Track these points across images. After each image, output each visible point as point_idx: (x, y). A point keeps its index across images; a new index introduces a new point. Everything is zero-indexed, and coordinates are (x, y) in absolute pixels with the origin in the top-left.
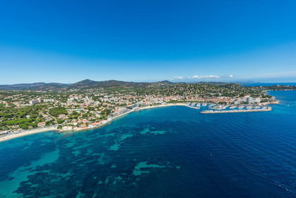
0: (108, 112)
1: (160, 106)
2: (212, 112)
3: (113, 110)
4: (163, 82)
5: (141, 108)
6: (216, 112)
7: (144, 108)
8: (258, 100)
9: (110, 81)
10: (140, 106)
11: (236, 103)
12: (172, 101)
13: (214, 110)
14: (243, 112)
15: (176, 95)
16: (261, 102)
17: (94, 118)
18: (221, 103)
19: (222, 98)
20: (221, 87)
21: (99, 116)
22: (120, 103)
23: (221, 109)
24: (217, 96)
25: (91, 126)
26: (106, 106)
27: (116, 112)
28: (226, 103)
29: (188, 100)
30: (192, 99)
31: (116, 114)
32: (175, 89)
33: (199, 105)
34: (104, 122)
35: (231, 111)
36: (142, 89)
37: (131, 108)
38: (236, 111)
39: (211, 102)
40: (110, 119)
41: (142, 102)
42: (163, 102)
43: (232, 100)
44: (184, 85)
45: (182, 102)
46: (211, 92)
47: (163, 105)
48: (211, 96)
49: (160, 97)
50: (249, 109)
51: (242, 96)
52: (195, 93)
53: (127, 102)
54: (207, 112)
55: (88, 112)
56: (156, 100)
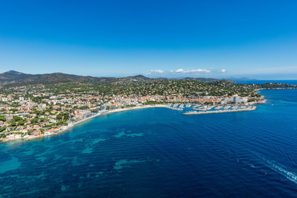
0: (66, 117)
1: (135, 108)
2: (195, 113)
3: (72, 114)
4: (135, 77)
5: (110, 111)
6: (201, 112)
7: (113, 111)
8: (245, 99)
9: (54, 75)
10: (108, 108)
11: (223, 102)
12: (149, 102)
13: (198, 111)
14: (228, 112)
15: (154, 94)
16: (249, 101)
17: (48, 124)
18: (207, 103)
19: (209, 97)
20: (210, 84)
21: (55, 122)
22: (79, 106)
23: (206, 109)
24: (204, 95)
25: (48, 133)
26: (60, 109)
27: (77, 116)
28: (212, 104)
29: (169, 100)
30: (175, 99)
31: (78, 119)
32: (153, 87)
33: (182, 106)
34: (64, 128)
35: (216, 112)
36: (106, 87)
37: (95, 111)
38: (221, 111)
39: (196, 102)
40: (71, 125)
41: (109, 104)
42: (138, 104)
43: (219, 100)
44: (165, 81)
45: (162, 103)
46: (197, 90)
47: (139, 107)
48: (196, 95)
49: (133, 97)
50: (235, 109)
51: (230, 95)
52: (178, 92)
53: (89, 104)
54: (191, 113)
55: (37, 117)
56: (128, 101)
